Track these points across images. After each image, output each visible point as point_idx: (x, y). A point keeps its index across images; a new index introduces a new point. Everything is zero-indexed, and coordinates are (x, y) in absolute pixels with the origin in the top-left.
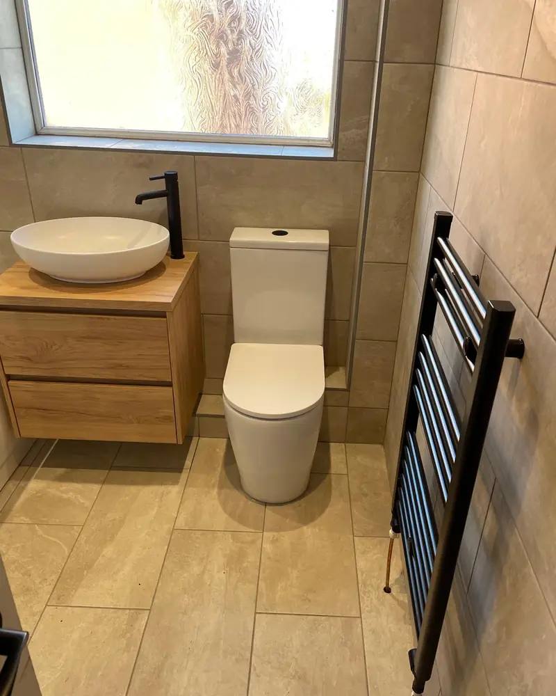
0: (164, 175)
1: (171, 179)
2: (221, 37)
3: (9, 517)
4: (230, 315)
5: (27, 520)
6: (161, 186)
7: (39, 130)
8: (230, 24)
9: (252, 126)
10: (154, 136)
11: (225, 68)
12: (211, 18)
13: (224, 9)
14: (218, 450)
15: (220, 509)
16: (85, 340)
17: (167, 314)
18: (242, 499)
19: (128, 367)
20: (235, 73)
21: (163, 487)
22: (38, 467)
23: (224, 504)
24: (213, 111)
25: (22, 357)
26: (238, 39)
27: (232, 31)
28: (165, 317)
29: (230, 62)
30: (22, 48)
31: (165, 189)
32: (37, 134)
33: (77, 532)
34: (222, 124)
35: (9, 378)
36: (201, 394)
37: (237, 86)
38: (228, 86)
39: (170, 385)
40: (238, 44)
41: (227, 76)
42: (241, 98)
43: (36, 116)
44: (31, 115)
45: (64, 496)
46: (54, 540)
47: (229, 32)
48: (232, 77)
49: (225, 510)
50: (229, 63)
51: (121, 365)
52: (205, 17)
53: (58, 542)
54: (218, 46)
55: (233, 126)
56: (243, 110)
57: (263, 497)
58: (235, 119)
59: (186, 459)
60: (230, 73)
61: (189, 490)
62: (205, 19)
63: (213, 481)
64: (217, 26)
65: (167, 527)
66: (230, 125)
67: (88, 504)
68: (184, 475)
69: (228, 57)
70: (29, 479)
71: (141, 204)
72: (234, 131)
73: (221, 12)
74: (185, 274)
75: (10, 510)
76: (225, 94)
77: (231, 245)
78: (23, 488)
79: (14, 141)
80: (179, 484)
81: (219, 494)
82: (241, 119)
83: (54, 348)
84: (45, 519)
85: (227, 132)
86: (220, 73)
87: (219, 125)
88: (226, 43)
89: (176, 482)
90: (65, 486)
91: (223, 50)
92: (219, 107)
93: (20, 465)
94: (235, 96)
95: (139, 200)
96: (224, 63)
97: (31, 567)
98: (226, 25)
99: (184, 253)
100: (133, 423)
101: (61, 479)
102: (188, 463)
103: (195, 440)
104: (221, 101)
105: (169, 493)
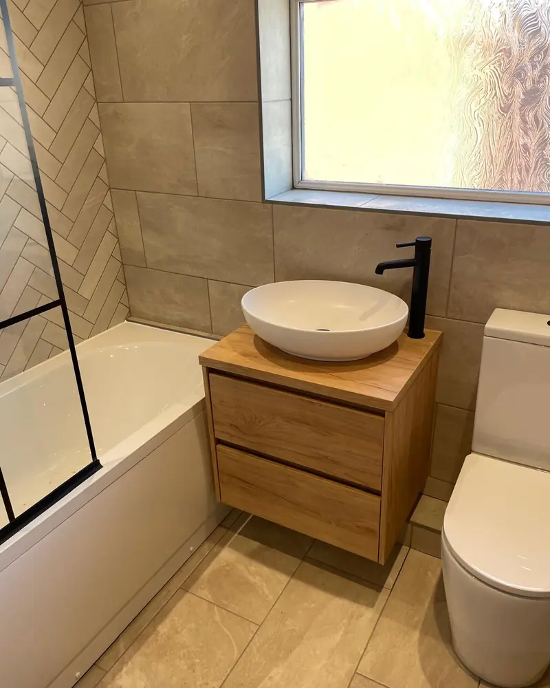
0: (415, 241)
1: (423, 248)
2: (518, 75)
3: (194, 586)
4: (472, 410)
5: (209, 597)
6: (410, 253)
7: (296, 185)
8: (532, 58)
9: (542, 182)
10: (415, 193)
11: (518, 111)
12: (508, 52)
13: (526, 40)
14: (429, 573)
15: (418, 663)
16: (294, 422)
17: (386, 414)
18: (450, 662)
19: (334, 462)
20: (530, 117)
21: (355, 605)
22: (235, 532)
23: (424, 658)
24: (492, 162)
25: (231, 425)
26: (541, 76)
27: (534, 67)
28: (384, 416)
29: (525, 103)
30: (291, 100)
31: (414, 258)
32: (293, 188)
33: (252, 632)
34: (501, 178)
35: (218, 441)
36: (421, 494)
37: (530, 132)
38: (517, 132)
39: (378, 494)
40: (539, 82)
41: (518, 119)
42: (532, 148)
43: (296, 171)
44: (291, 169)
45: (251, 578)
46: (228, 633)
47: (530, 67)
48: (525, 122)
49: (424, 669)
50: (523, 105)
51: (326, 457)
52: (501, 51)
53: (231, 637)
54: (512, 86)
55: (516, 181)
56: (532, 162)
57: (478, 670)
58: (520, 173)
59: (388, 574)
60: (523, 117)
61: (385, 621)
62: (500, 54)
63: (416, 619)
64: (515, 61)
65: (349, 666)
66: (512, 179)
67: (271, 598)
68: (383, 596)
69: (523, 97)
70: (223, 546)
71: (381, 273)
72: (516, 187)
73: (523, 44)
74: (419, 361)
75: (197, 578)
76: (512, 142)
77: (486, 333)
78: (216, 555)
79: (267, 197)
80: (375, 607)
81: (421, 641)
82: (528, 171)
83: (262, 423)
84: (226, 602)
85: (507, 187)
86: (510, 118)
87: (497, 180)
88: (523, 81)
89: (371, 604)
90: (255, 566)
91: (519, 89)
92: (501, 158)
93: (219, 525)
94: (525, 145)
95: (380, 269)
96: (517, 105)
97: (198, 661)
98: (527, 59)
99: (425, 330)
100: (331, 523)
101: (253, 555)
102: (390, 580)
103: (404, 549)
104: (505, 149)
105: (361, 615)
